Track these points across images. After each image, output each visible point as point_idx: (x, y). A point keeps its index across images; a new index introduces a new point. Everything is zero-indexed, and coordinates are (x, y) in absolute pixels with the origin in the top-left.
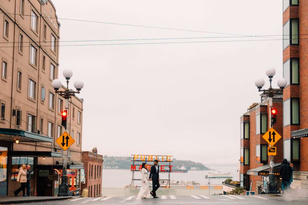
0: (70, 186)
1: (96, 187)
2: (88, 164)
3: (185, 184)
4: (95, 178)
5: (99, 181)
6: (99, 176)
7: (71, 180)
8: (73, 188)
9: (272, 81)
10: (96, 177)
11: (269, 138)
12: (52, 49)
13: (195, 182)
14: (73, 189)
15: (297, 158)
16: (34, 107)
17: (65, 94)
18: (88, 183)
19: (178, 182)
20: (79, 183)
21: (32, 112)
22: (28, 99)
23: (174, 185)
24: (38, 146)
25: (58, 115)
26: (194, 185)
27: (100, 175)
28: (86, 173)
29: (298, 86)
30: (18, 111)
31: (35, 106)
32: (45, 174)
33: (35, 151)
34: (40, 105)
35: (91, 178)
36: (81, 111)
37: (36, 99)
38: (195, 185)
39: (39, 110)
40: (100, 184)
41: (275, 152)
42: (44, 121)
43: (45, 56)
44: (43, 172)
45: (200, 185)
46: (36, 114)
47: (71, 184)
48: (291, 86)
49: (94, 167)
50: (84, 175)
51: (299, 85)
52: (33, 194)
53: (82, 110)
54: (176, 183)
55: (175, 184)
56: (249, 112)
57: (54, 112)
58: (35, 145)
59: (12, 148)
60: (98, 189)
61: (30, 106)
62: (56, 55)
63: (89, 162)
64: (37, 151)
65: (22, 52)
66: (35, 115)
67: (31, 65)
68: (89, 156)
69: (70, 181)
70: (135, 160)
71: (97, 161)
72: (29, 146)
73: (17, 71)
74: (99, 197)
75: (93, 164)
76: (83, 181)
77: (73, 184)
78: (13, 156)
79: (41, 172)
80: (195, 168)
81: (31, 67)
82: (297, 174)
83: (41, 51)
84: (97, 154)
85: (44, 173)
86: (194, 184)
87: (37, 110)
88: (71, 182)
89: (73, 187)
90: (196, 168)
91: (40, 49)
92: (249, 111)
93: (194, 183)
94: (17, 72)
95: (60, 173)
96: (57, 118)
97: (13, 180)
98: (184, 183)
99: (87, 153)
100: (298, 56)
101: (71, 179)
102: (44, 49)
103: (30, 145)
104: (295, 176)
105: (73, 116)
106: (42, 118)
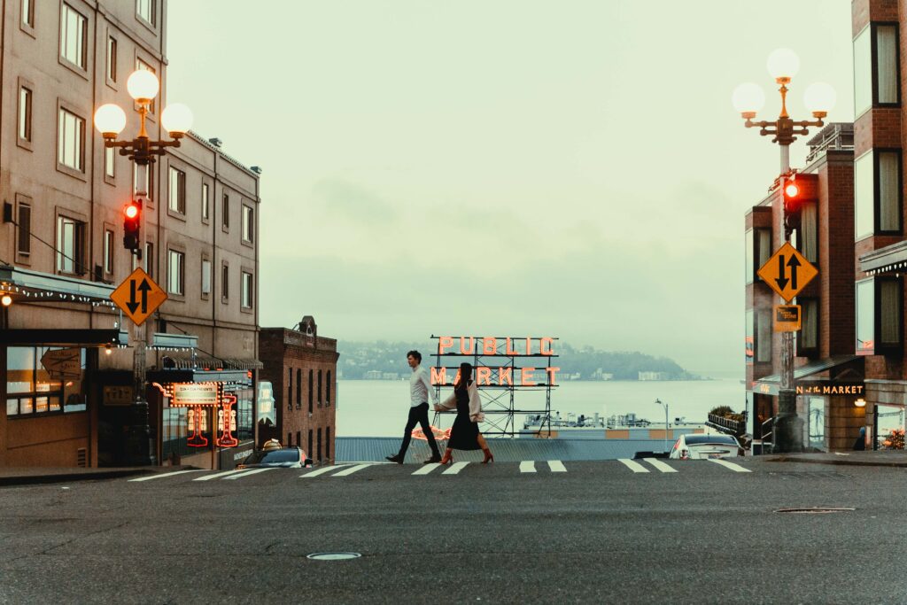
0: (220, 433)
1: (315, 435)
2: (283, 367)
3: (605, 423)
4: (311, 410)
5: (324, 416)
6: (324, 401)
7: (221, 416)
8: (229, 439)
9: (787, 94)
10: (315, 406)
11: (778, 277)
12: (140, 17)
13: (633, 416)
14: (228, 442)
15: (895, 340)
16: (79, 195)
17: (136, 151)
18: (284, 423)
19: (583, 416)
20: (253, 424)
21: (73, 211)
22: (57, 170)
23: (571, 428)
24: (97, 313)
25: (171, 219)
26: (632, 428)
27: (328, 398)
28: (277, 394)
29: (895, 109)
30: (21, 209)
31: (85, 192)
32: (120, 397)
33: (88, 327)
34: (100, 187)
35: (294, 410)
36: (253, 206)
37: (86, 171)
38: (635, 427)
39: (100, 205)
40: (328, 429)
41: (797, 320)
42: (116, 236)
43: (116, 38)
44: (114, 394)
45: (648, 427)
46: (88, 214)
47: (221, 427)
48: (874, 112)
49: (305, 375)
50: (273, 400)
51: (900, 107)
52: (87, 458)
53: (257, 202)
54: (576, 421)
55: (572, 423)
56: (772, 198)
57: (153, 209)
58: (87, 312)
59: (4, 321)
60: (324, 442)
61: (64, 193)
62: (158, 35)
63: (285, 360)
64: (94, 327)
65: (33, 27)
66: (82, 219)
67: (66, 65)
68: (287, 340)
69: (219, 417)
70: (442, 353)
71: (316, 355)
72: (68, 313)
73: (15, 85)
74: (328, 464)
75: (303, 366)
76: (268, 419)
77: (227, 427)
78: (11, 346)
79: (108, 394)
80: (652, 375)
81: (67, 71)
82: (896, 388)
83: (102, 23)
84: (315, 334)
85: (118, 395)
86: (632, 423)
87: (92, 202)
88: (221, 421)
89: (226, 436)
90: (656, 374)
91: (99, 16)
92: (771, 192)
93: (630, 421)
94: (15, 90)
95: (170, 395)
96: (163, 228)
97: (12, 417)
98: (601, 421)
99: (280, 332)
100: (896, 15)
101: (221, 412)
102: (113, 16)
103: (68, 309)
104: (891, 394)
105: (226, 221)
106: (112, 229)
